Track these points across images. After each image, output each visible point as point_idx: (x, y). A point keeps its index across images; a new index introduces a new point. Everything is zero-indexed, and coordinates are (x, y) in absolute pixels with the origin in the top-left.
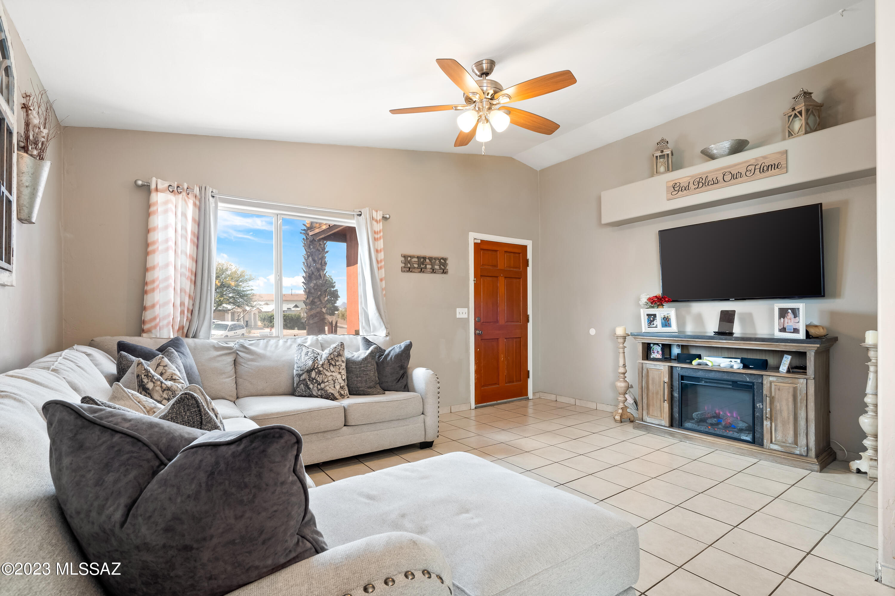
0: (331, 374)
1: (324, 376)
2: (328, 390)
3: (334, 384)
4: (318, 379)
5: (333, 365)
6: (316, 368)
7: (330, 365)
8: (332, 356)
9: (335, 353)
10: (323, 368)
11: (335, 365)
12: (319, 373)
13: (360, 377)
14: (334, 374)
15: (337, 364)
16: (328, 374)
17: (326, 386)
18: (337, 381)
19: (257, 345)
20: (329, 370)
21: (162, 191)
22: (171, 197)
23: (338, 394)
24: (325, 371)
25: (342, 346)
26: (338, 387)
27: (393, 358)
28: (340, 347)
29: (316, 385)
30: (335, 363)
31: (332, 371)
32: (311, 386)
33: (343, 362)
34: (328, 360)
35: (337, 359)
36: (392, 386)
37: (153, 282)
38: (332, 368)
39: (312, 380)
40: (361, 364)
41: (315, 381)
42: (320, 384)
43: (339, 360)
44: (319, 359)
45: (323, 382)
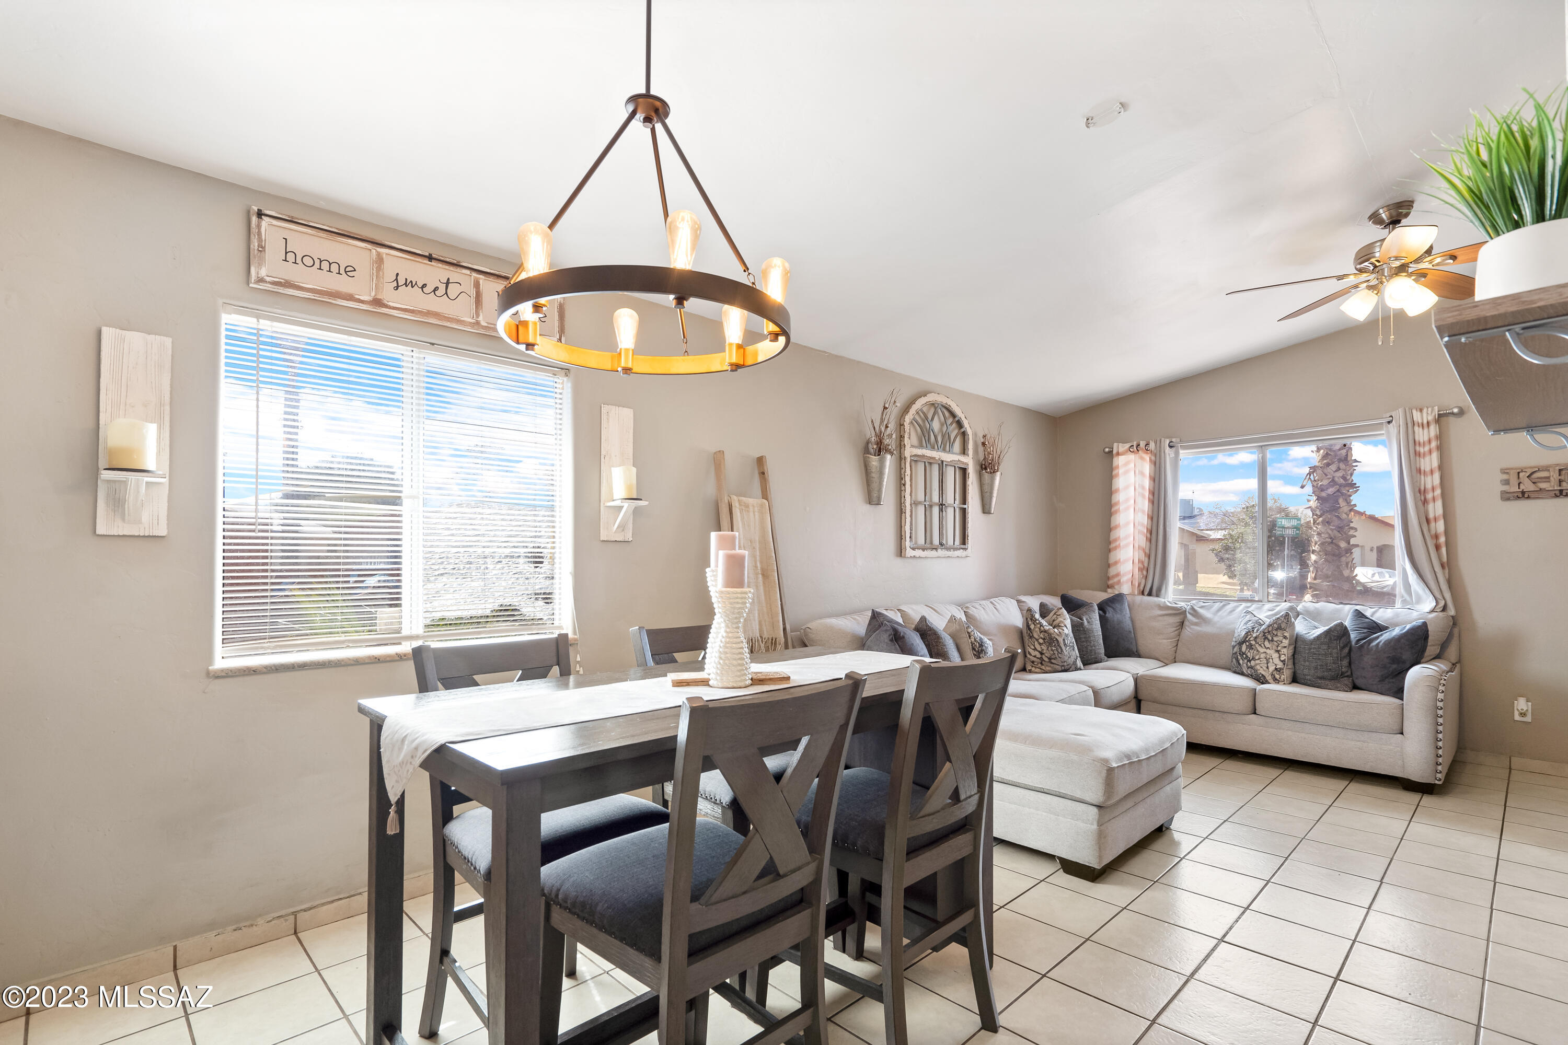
0: (1265, 650)
1: (1255, 652)
2: (1259, 670)
3: (1267, 664)
4: (1249, 654)
5: (1269, 640)
6: (1247, 641)
7: (1265, 639)
8: (1270, 629)
9: (1275, 625)
10: (1256, 642)
11: (1272, 640)
12: (1250, 647)
13: (1308, 661)
14: (1268, 651)
15: (1275, 639)
16: (1262, 650)
17: (1256, 665)
18: (1271, 660)
19: (1208, 608)
20: (1262, 645)
21: (1123, 454)
22: (1132, 457)
23: (1270, 677)
24: (1257, 645)
25: (1287, 617)
26: (1272, 668)
27: (1381, 644)
28: (1282, 619)
29: (1246, 661)
30: (1272, 638)
31: (1267, 646)
32: (1241, 662)
33: (1285, 637)
34: (1264, 632)
35: (1275, 633)
36: (1372, 684)
37: (1115, 540)
38: (1267, 643)
39: (1242, 654)
40: (1311, 644)
41: (1244, 656)
42: (1249, 661)
43: (1279, 634)
44: (1255, 631)
45: (1253, 659)
